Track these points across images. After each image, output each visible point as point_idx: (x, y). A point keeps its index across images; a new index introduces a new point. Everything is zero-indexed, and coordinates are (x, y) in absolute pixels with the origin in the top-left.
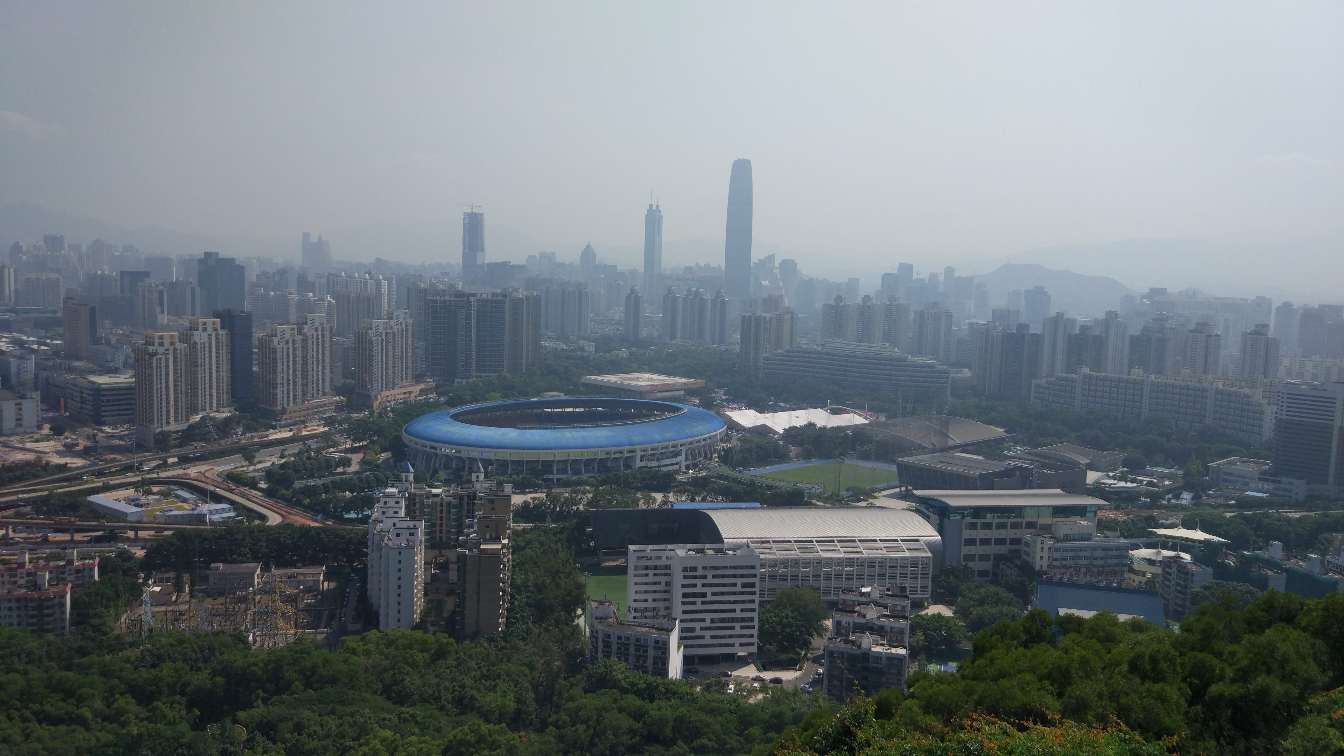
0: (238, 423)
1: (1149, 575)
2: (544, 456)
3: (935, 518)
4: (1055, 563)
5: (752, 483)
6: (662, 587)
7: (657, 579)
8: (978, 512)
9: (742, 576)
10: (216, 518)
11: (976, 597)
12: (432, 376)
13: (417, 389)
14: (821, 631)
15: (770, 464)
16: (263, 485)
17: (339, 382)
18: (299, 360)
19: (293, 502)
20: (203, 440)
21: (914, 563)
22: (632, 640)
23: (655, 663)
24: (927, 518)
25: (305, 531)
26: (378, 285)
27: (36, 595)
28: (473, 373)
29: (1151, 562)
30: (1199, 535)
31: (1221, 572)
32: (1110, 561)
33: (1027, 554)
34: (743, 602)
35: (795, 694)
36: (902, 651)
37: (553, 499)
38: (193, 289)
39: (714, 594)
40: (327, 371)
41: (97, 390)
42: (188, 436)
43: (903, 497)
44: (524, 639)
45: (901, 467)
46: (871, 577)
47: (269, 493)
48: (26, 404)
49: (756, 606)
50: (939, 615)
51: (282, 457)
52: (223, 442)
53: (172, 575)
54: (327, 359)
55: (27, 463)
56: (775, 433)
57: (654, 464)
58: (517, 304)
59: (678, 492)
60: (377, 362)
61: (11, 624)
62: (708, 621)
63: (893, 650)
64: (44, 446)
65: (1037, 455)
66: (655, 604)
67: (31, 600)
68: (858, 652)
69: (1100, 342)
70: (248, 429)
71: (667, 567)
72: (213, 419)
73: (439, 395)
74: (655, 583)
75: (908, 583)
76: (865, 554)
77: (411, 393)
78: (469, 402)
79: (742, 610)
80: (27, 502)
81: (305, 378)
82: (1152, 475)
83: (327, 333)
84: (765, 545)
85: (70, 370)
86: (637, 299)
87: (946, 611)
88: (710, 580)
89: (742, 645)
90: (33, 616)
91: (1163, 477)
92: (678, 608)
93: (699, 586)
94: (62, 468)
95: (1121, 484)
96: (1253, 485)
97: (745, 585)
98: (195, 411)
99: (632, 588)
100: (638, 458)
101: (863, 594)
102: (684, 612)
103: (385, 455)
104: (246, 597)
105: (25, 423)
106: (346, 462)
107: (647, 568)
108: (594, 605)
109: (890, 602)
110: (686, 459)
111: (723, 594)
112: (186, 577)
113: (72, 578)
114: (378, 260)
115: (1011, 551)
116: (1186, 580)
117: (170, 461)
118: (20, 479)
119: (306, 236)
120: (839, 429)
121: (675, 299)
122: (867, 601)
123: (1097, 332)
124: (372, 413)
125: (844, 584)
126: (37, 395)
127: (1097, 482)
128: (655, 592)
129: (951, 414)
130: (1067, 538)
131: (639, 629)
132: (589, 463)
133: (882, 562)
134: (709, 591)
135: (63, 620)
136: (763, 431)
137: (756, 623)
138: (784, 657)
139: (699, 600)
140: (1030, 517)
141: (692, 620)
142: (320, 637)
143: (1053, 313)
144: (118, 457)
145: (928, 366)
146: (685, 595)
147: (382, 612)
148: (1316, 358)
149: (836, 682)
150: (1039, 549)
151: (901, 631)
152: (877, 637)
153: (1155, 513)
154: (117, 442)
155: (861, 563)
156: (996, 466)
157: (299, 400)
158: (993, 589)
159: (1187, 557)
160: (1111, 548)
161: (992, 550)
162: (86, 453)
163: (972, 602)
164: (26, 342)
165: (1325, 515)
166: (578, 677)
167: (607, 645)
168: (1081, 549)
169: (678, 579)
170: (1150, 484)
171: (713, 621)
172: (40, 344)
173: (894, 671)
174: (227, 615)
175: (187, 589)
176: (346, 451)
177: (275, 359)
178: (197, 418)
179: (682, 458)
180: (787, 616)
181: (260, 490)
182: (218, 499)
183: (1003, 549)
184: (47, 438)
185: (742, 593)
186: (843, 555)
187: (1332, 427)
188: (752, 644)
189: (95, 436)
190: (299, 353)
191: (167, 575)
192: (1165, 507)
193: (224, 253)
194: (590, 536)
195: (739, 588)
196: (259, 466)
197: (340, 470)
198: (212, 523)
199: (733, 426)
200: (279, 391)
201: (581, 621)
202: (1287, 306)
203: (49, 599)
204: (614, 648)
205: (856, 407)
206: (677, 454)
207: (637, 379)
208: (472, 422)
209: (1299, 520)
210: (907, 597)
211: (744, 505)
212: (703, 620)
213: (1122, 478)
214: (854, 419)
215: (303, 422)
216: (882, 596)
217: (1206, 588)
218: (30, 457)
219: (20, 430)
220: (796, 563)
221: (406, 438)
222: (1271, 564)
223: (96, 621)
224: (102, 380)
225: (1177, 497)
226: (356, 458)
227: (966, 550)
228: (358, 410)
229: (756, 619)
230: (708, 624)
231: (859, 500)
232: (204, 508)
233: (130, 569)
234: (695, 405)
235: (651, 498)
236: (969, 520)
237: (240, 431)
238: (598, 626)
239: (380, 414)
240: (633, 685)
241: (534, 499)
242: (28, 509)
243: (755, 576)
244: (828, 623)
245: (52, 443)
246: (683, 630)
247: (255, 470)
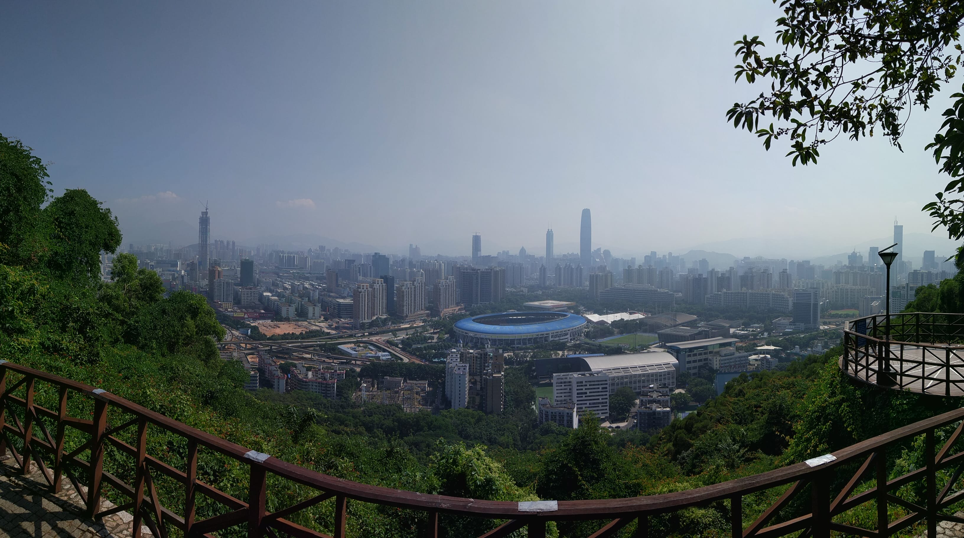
0: (390, 320)
1: (756, 365)
2: (511, 337)
3: (675, 354)
4: (722, 365)
5: (600, 345)
6: (568, 391)
7: (566, 387)
8: (691, 350)
9: (602, 384)
10: (384, 358)
11: (694, 384)
12: (463, 303)
13: (457, 308)
14: (634, 405)
15: (606, 337)
16: (400, 346)
17: (427, 305)
18: (413, 296)
19: (412, 353)
20: (377, 326)
21: (669, 373)
22: (557, 414)
23: (568, 422)
24: (672, 354)
25: (419, 366)
26: (440, 265)
27: (325, 382)
28: (479, 302)
29: (756, 360)
30: (772, 348)
31: (781, 360)
32: (742, 362)
33: (711, 364)
34: (602, 395)
35: (627, 431)
36: (668, 409)
37: (516, 355)
38: (370, 267)
39: (590, 393)
40: (423, 300)
41: (339, 304)
42: (372, 324)
43: (660, 347)
44: (512, 415)
45: (659, 334)
46: (652, 381)
47: (403, 349)
48: (316, 308)
49: (608, 396)
50: (680, 393)
51: (407, 335)
52: (384, 328)
53: (370, 380)
54: (423, 295)
55: (317, 331)
56: (608, 323)
57: (557, 339)
58: (496, 273)
59: (569, 350)
60: (442, 297)
61: (316, 392)
62: (588, 404)
63: (665, 409)
64: (322, 324)
65: (710, 325)
66: (566, 398)
67: (323, 384)
68: (651, 411)
69: (729, 279)
70: (393, 323)
71: (570, 382)
72: (380, 318)
73: (466, 311)
74: (565, 389)
75: (667, 382)
76: (650, 372)
77: (455, 310)
78: (478, 315)
79: (602, 399)
80: (318, 345)
81: (415, 303)
82: (753, 328)
83: (423, 285)
84: (609, 371)
85: (330, 296)
86: (545, 269)
87: (683, 391)
88: (588, 387)
89: (602, 413)
90: (324, 390)
91: (757, 328)
92: (575, 399)
93: (584, 389)
94: (328, 334)
95: (743, 332)
96: (787, 327)
97: (603, 388)
98: (374, 315)
99: (555, 392)
100: (550, 337)
101: (650, 388)
102: (578, 401)
103: (447, 336)
104: (398, 391)
105: (316, 315)
106: (433, 338)
107: (561, 383)
108: (540, 399)
109: (661, 390)
110: (570, 336)
111: (594, 392)
112: (376, 382)
113: (336, 377)
114: (439, 255)
115: (704, 364)
116: (769, 365)
117: (366, 334)
118: (315, 336)
119: (411, 245)
120: (634, 320)
121: (560, 269)
122: (653, 390)
123: (727, 275)
124: (441, 318)
125: (642, 384)
126: (320, 305)
127: (734, 332)
128: (565, 393)
129: (676, 311)
130: (726, 355)
131: (560, 409)
132: (530, 339)
133: (656, 374)
134: (588, 391)
135: (334, 393)
136: (602, 323)
137: (608, 404)
138: (620, 417)
139: (584, 396)
140: (710, 349)
141: (581, 404)
142: (429, 410)
143: (710, 269)
144: (347, 331)
145: (665, 293)
146: (578, 394)
147: (453, 401)
148: (803, 280)
149: (643, 425)
150: (715, 361)
151: (667, 401)
152: (657, 405)
153: (756, 341)
154: (347, 325)
155: (648, 375)
156: (696, 331)
157: (412, 312)
158: (699, 379)
159: (769, 356)
160: (742, 357)
161: (697, 364)
162: (336, 329)
163: (692, 386)
164: (314, 285)
165: (811, 334)
166: (536, 430)
167: (547, 416)
168: (731, 359)
169: (575, 387)
170: (753, 331)
171: (590, 404)
172: (319, 286)
173: (666, 418)
174: (391, 398)
175: (376, 386)
176: (431, 333)
177: (403, 296)
178: (375, 318)
179: (569, 336)
180: (620, 400)
181: (399, 348)
182: (384, 351)
183: (701, 363)
184: (322, 322)
185: (602, 392)
186: (641, 373)
187: (810, 304)
188: (607, 413)
189: (338, 322)
190: (413, 293)
191: (368, 380)
192: (759, 339)
193: (382, 253)
194: (534, 371)
195: (600, 390)
196: (398, 338)
197: (430, 341)
198: (383, 360)
199: (589, 321)
200: (405, 308)
201: (534, 407)
202: (792, 261)
203: (329, 384)
204: (550, 417)
205: (639, 311)
206: (566, 335)
207: (547, 303)
208: (480, 323)
209: (803, 337)
210: (668, 387)
211: (596, 355)
212: (586, 404)
213: (742, 330)
214: (639, 316)
215: (414, 321)
216: (658, 388)
217: (776, 366)
218: (318, 328)
219: (314, 318)
220: (622, 377)
221: (455, 329)
222: (796, 354)
223: (345, 395)
224: (341, 301)
225: (763, 335)
226: (436, 336)
227: (687, 366)
228: (435, 317)
229: (608, 402)
230: (588, 405)
231: (643, 350)
232: (380, 354)
233: (354, 376)
234: (572, 313)
235: (557, 353)
236: (687, 354)
237: (390, 323)
238: (542, 408)
239: (444, 319)
240: (560, 432)
241: (508, 355)
242: (318, 348)
243: (607, 384)
244: (638, 401)
245: (324, 324)
246: (577, 408)
247: (397, 340)
